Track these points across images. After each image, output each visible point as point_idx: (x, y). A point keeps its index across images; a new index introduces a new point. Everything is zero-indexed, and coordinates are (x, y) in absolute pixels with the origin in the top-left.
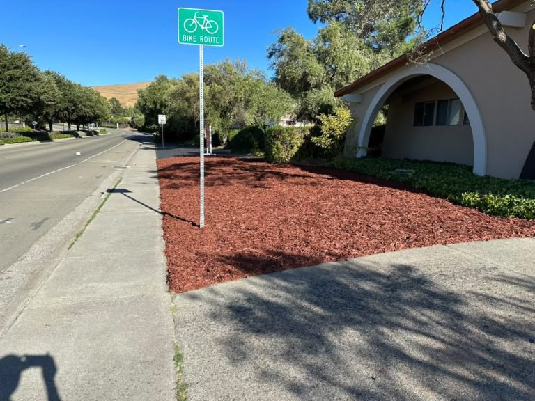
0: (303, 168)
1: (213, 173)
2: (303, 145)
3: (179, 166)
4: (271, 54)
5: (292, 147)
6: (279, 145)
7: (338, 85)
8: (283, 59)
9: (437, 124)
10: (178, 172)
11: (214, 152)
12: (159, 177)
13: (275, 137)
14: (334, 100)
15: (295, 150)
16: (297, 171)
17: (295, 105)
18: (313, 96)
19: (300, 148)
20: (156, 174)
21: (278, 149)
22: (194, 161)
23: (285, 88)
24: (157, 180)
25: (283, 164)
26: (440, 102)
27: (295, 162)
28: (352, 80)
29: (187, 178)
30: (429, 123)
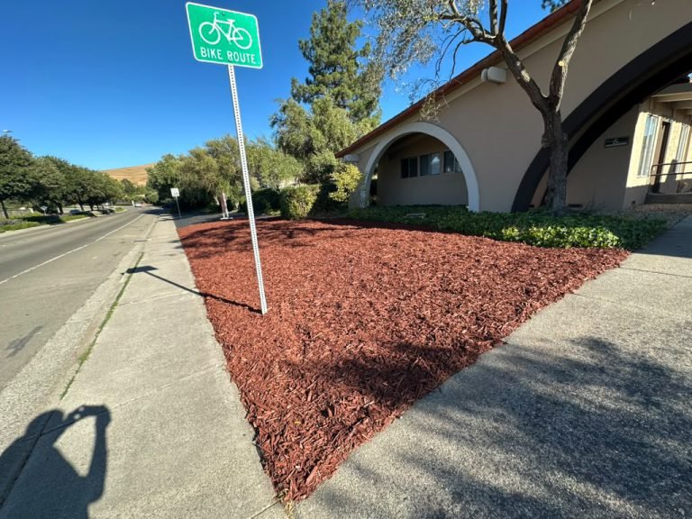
0: (324, 221)
1: (240, 235)
2: (316, 201)
3: (202, 233)
4: (274, 123)
5: (307, 204)
6: (297, 204)
7: (335, 150)
8: (284, 129)
9: (421, 175)
10: (204, 240)
11: (230, 215)
12: (184, 246)
13: (290, 196)
14: (335, 162)
15: (310, 206)
16: (318, 225)
17: (301, 169)
18: (316, 159)
19: (314, 204)
20: (179, 244)
21: (295, 207)
22: (215, 227)
23: (290, 153)
24: (182, 250)
25: (301, 219)
26: (421, 157)
27: (312, 216)
28: (346, 145)
29: (215, 245)
30: (414, 174)
